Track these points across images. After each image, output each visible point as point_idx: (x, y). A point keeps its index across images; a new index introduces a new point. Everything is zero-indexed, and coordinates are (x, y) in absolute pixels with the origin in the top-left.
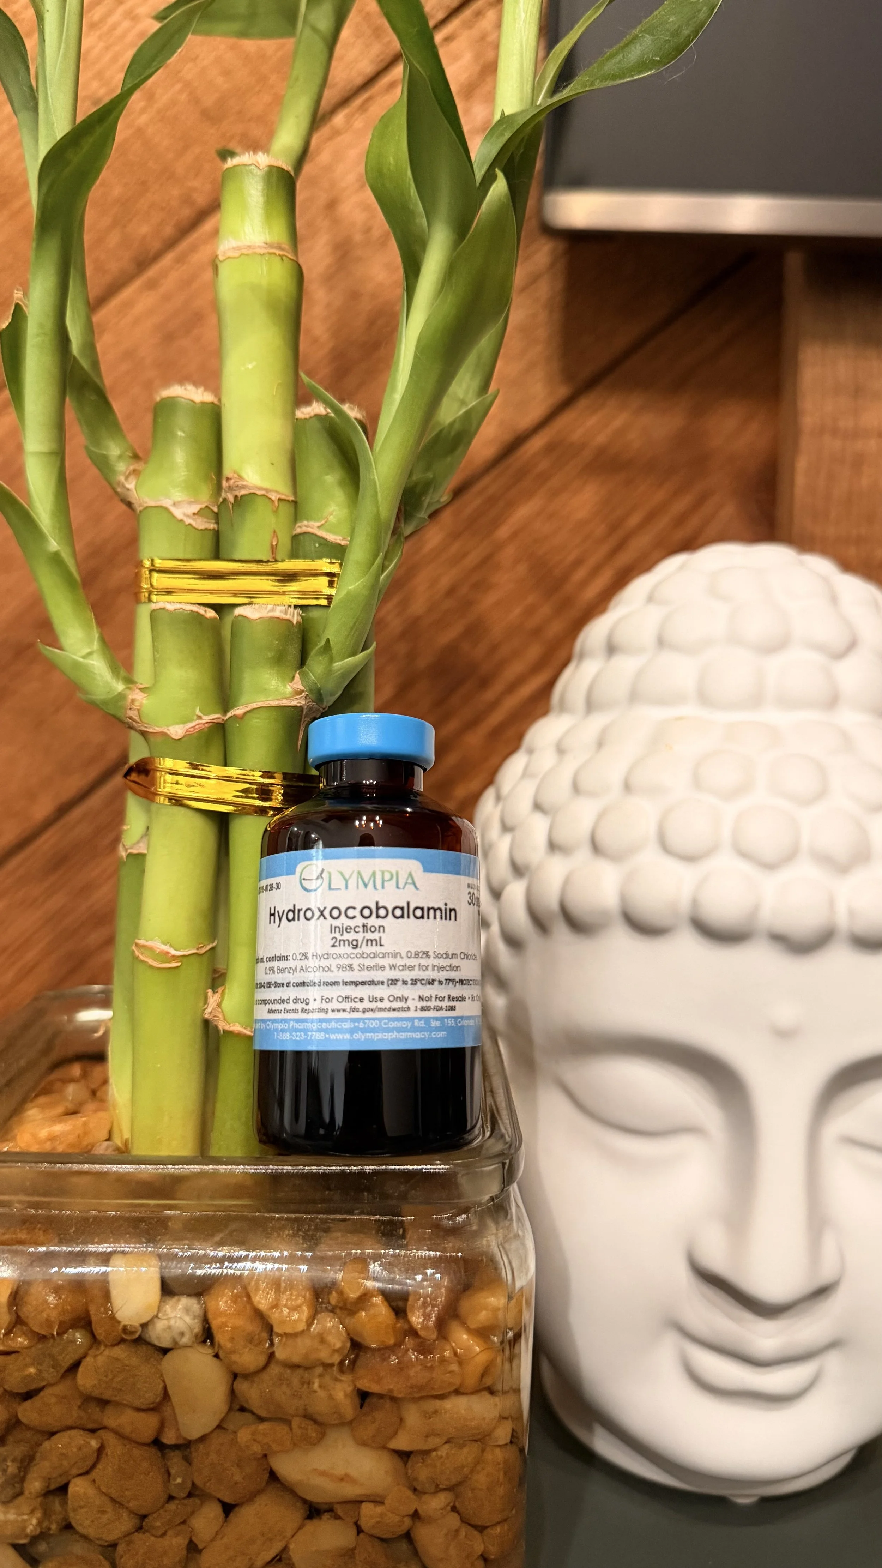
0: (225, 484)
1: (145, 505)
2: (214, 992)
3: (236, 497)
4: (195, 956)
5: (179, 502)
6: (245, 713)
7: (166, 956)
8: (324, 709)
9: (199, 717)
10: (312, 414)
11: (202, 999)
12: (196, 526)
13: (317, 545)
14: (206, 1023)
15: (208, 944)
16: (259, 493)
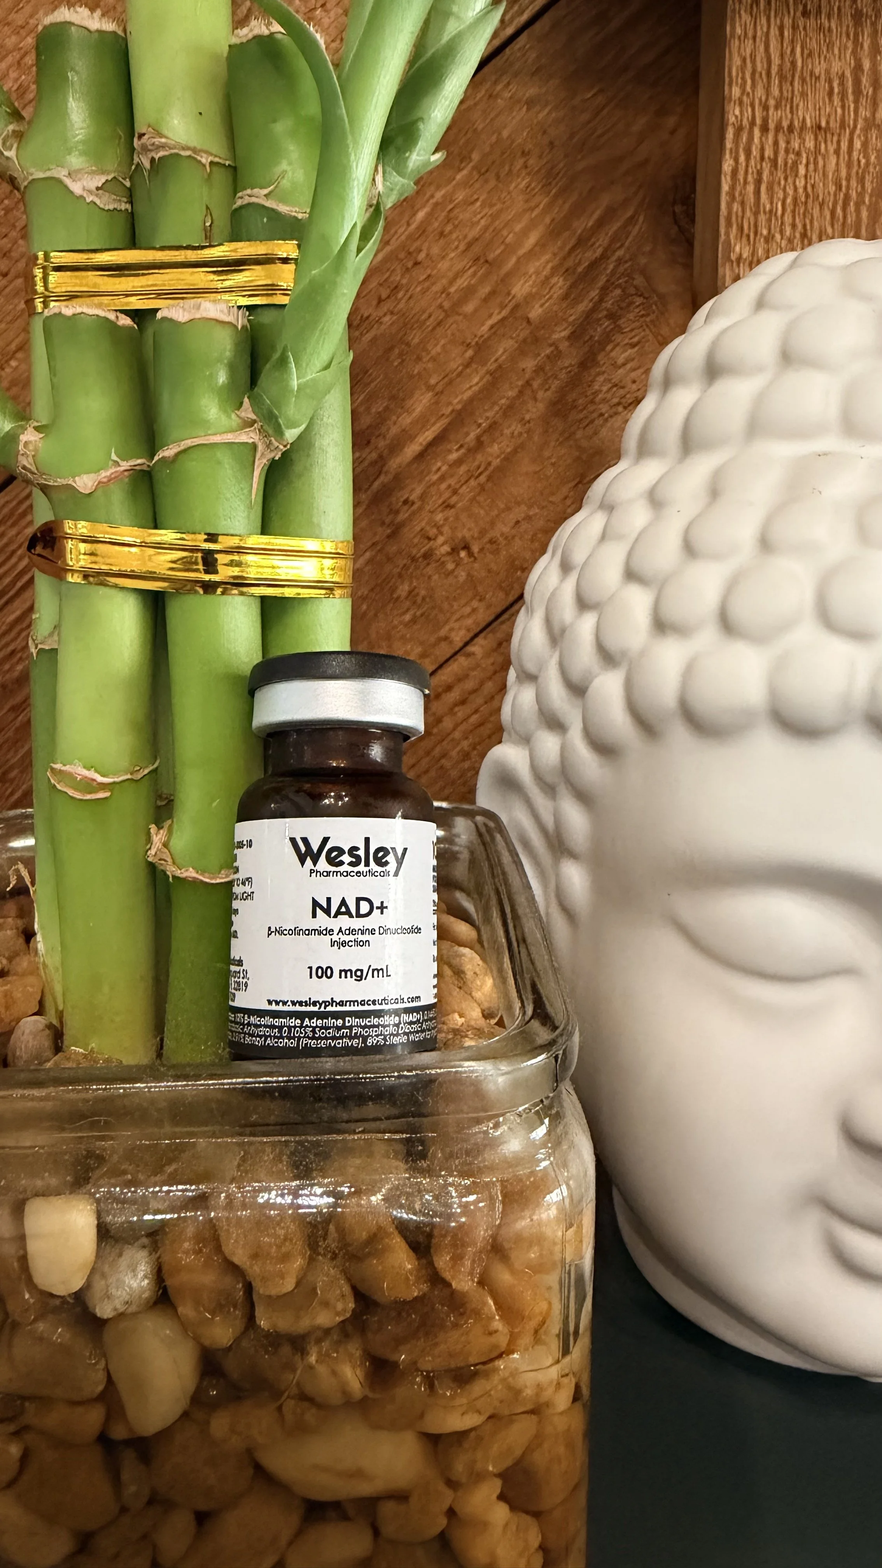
0: (136, 143)
1: (31, 178)
2: (159, 827)
3: (153, 160)
4: (126, 783)
5: (78, 171)
6: (178, 454)
7: (89, 785)
8: (285, 446)
9: (117, 464)
10: (250, 36)
11: (143, 838)
12: (102, 206)
13: (265, 220)
14: (152, 867)
15: (147, 767)
16: (183, 153)
